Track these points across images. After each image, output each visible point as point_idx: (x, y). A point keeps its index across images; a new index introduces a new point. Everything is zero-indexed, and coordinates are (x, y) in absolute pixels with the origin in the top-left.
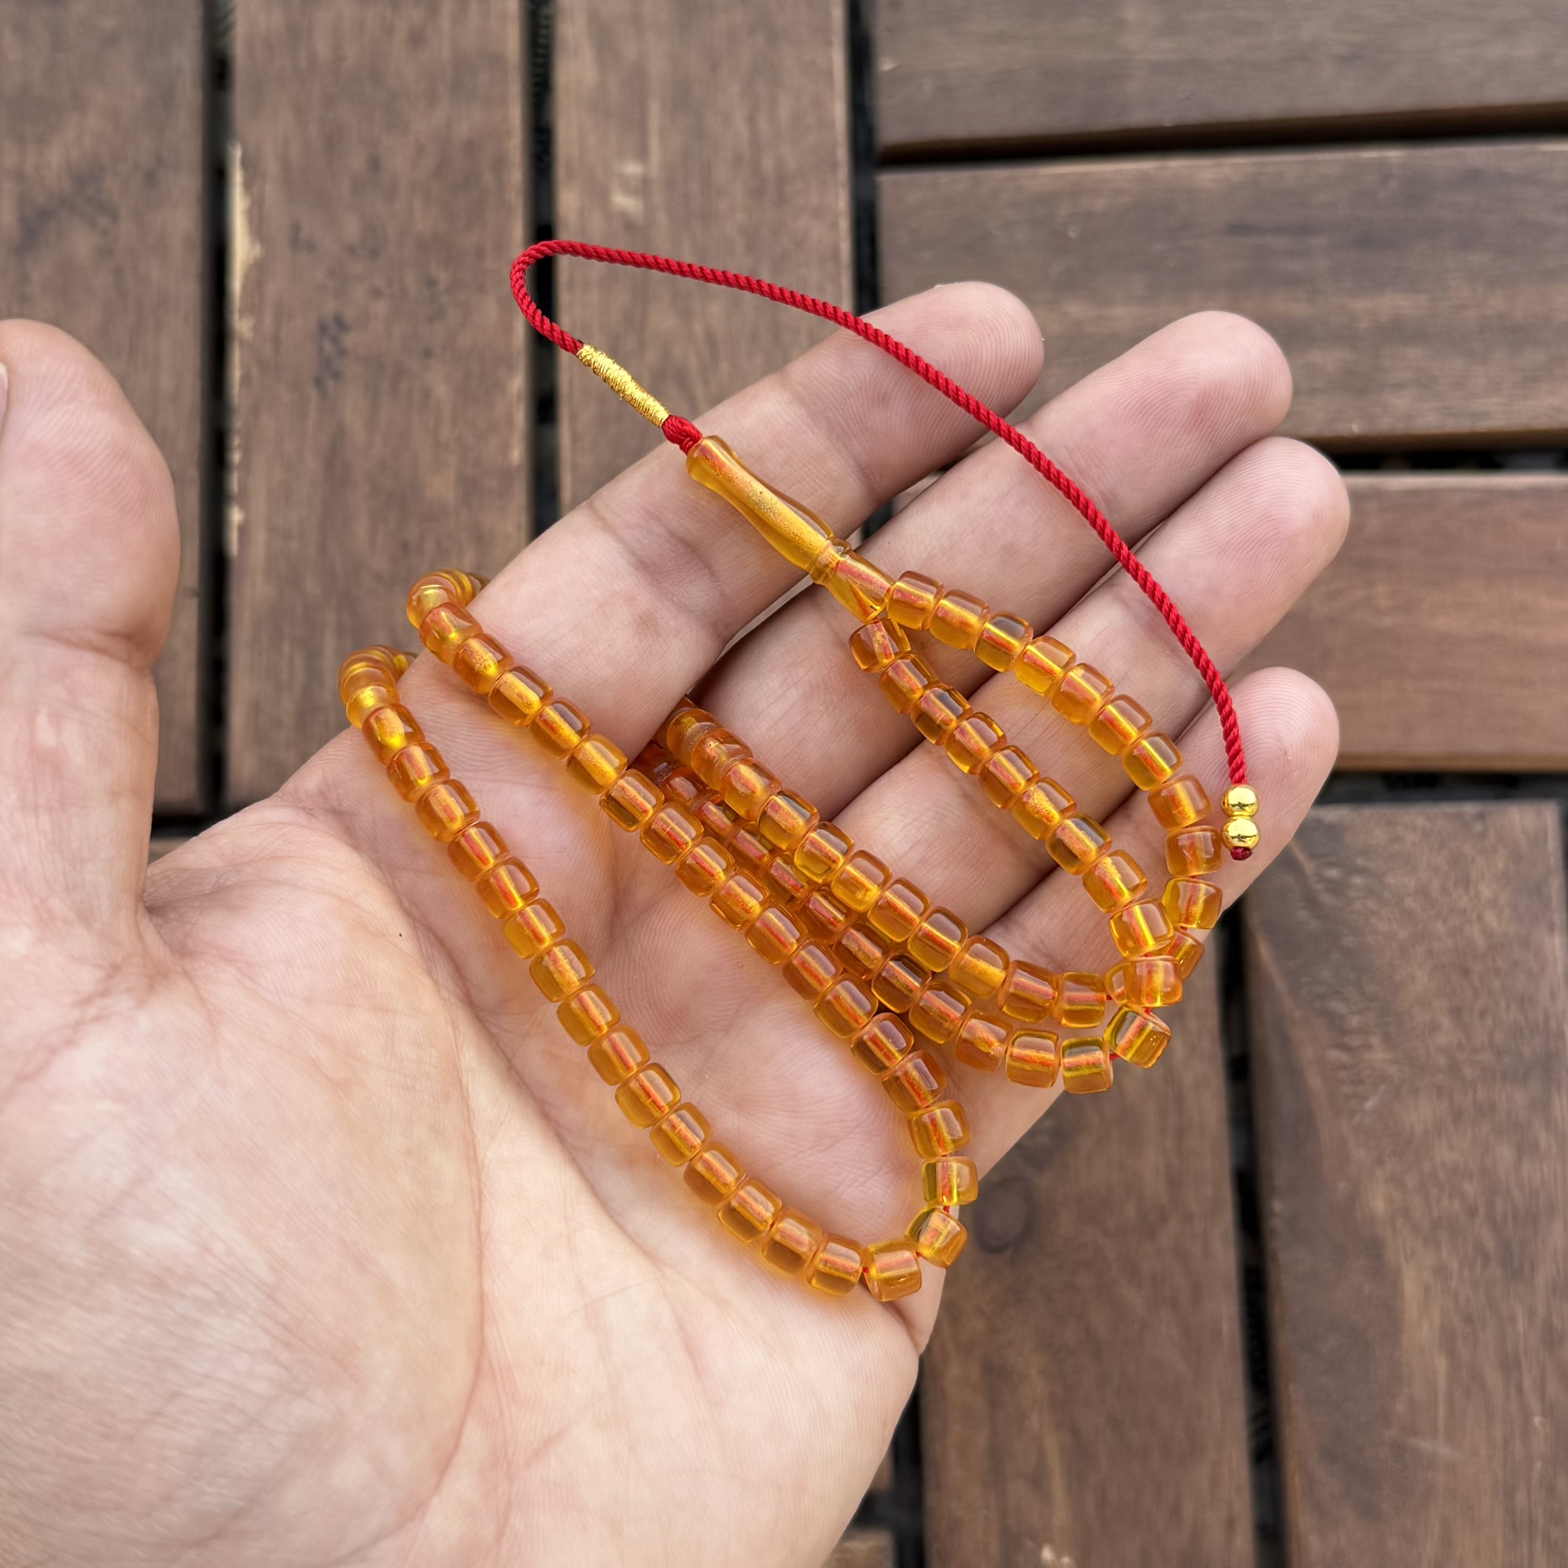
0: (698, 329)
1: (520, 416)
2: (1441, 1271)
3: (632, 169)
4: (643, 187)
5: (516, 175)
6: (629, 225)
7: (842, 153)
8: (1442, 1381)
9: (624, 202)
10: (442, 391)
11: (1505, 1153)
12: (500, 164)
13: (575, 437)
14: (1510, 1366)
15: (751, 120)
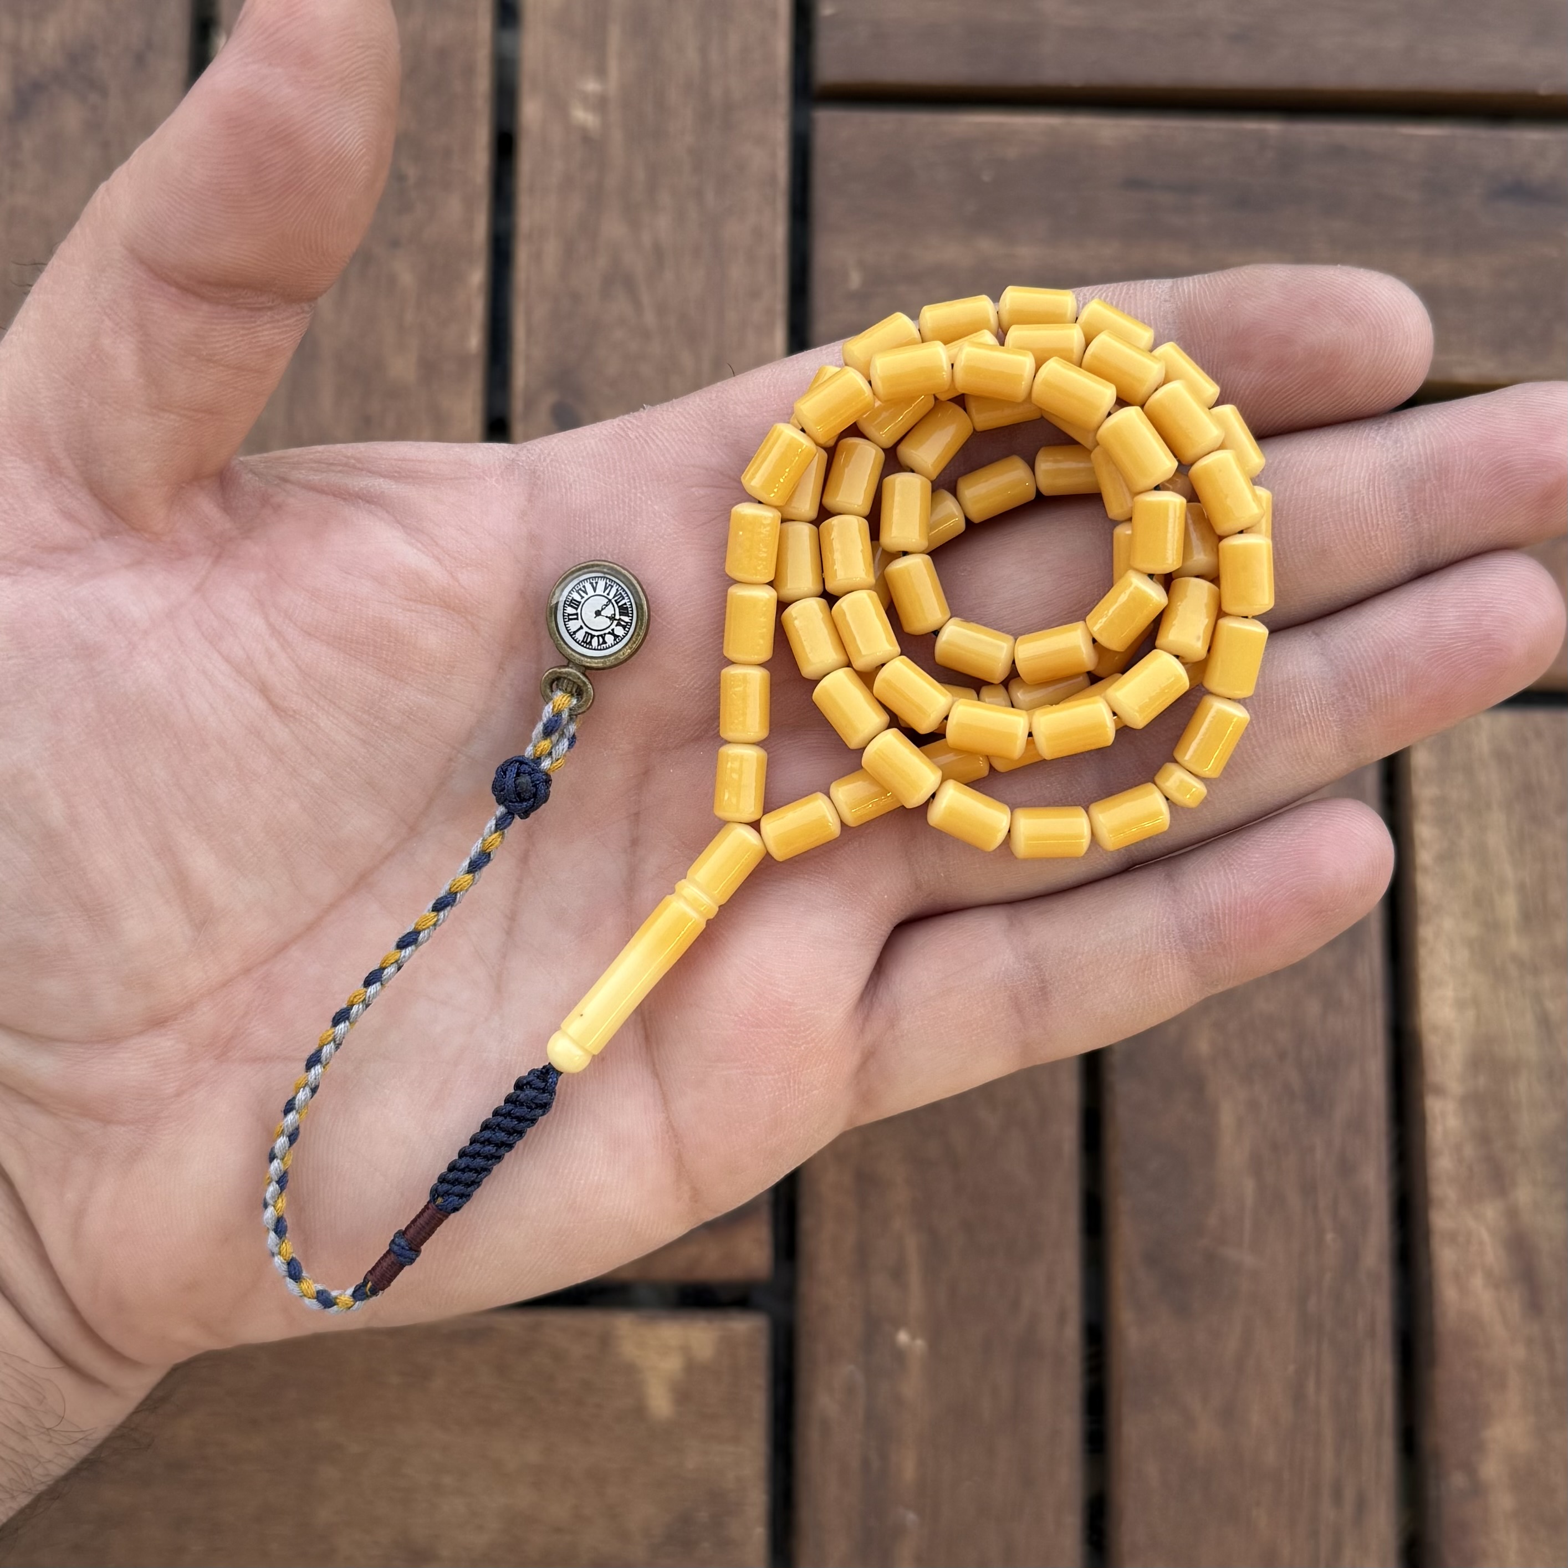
0: (646, 239)
1: (478, 308)
2: (1253, 1105)
3: (591, 86)
4: (600, 104)
5: (483, 84)
6: (586, 138)
7: (783, 86)
8: (1249, 1200)
9: (582, 116)
10: (407, 278)
11: (1313, 1007)
12: (469, 71)
13: (529, 332)
14: (1309, 1189)
15: (703, 51)
